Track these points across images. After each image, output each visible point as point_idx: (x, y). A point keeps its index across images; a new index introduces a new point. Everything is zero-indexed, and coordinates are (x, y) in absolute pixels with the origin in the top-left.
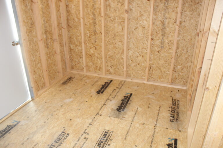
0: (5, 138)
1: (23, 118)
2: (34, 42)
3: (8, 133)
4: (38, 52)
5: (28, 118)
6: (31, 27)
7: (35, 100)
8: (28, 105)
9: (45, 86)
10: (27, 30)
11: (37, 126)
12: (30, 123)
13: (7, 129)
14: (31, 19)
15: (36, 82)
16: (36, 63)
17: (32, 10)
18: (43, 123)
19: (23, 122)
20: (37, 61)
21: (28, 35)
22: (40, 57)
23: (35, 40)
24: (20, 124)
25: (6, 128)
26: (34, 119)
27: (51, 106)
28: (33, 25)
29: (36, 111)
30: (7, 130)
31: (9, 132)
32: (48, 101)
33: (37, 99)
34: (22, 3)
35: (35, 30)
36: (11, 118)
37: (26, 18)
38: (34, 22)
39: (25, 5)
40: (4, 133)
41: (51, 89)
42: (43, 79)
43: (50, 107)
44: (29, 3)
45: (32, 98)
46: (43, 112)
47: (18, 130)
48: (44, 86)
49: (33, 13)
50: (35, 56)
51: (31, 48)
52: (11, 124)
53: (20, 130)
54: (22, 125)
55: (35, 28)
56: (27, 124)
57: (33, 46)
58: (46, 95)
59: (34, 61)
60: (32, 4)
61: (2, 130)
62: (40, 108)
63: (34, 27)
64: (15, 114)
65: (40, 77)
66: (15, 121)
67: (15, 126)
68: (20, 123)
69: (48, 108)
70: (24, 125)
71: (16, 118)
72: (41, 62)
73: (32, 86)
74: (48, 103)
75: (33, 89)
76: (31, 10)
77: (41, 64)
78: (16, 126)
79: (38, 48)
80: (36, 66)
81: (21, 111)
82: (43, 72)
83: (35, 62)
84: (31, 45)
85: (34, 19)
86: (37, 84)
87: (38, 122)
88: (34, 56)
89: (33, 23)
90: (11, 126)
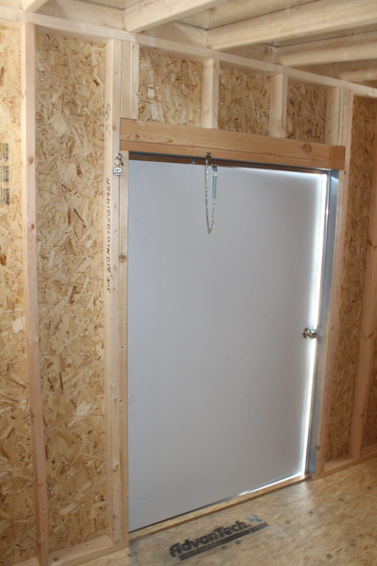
0: (225, 551)
1: (276, 517)
2: (352, 337)
3: (235, 541)
4: (354, 363)
5: (288, 522)
6: (353, 301)
7: (315, 482)
8: (294, 487)
9: (347, 452)
10: (343, 305)
11: (306, 558)
12: (290, 539)
13: (235, 530)
14: (358, 282)
15: (329, 436)
16: (342, 389)
17: (365, 264)
18: (324, 558)
19: (273, 529)
20: (347, 384)
21: (342, 319)
22: (355, 375)
23: (354, 332)
24: (267, 531)
25: (234, 526)
26: (303, 533)
27: (354, 516)
28: (359, 297)
29: (311, 513)
30: (235, 533)
31: (239, 539)
32: (348, 498)
33: (320, 480)
34: (347, 245)
35: (360, 309)
36: (249, 504)
37: (346, 279)
38: (362, 291)
39: (353, 250)
40: (226, 536)
41: (361, 466)
42: (347, 432)
43: (351, 517)
44: (361, 247)
45: (307, 472)
46: (329, 523)
47: (257, 546)
48: (344, 453)
49: (365, 268)
50: (346, 371)
51: (342, 350)
52: (247, 522)
53: (263, 547)
54: (269, 537)
55: (362, 305)
56: (282, 538)
57: (346, 347)
58: (344, 478)
59: (340, 383)
60: (366, 250)
61: (225, 527)
62: (322, 509)
63: (360, 302)
64: (261, 499)
65: (343, 426)
66: (256, 516)
67: (254, 530)
68: (266, 528)
69: (343, 516)
70: (274, 537)
71: (260, 512)
72: (354, 390)
73: (318, 445)
74: (347, 503)
75: (319, 454)
76: (361, 263)
77: (353, 394)
78: (257, 532)
79: (358, 353)
80: (340, 396)
81: (275, 496)
82: (351, 414)
83: (340, 387)
84: (343, 344)
85: (364, 283)
86: (331, 443)
87: (312, 547)
88: (343, 372)
89: (360, 293)
90: (245, 527)
